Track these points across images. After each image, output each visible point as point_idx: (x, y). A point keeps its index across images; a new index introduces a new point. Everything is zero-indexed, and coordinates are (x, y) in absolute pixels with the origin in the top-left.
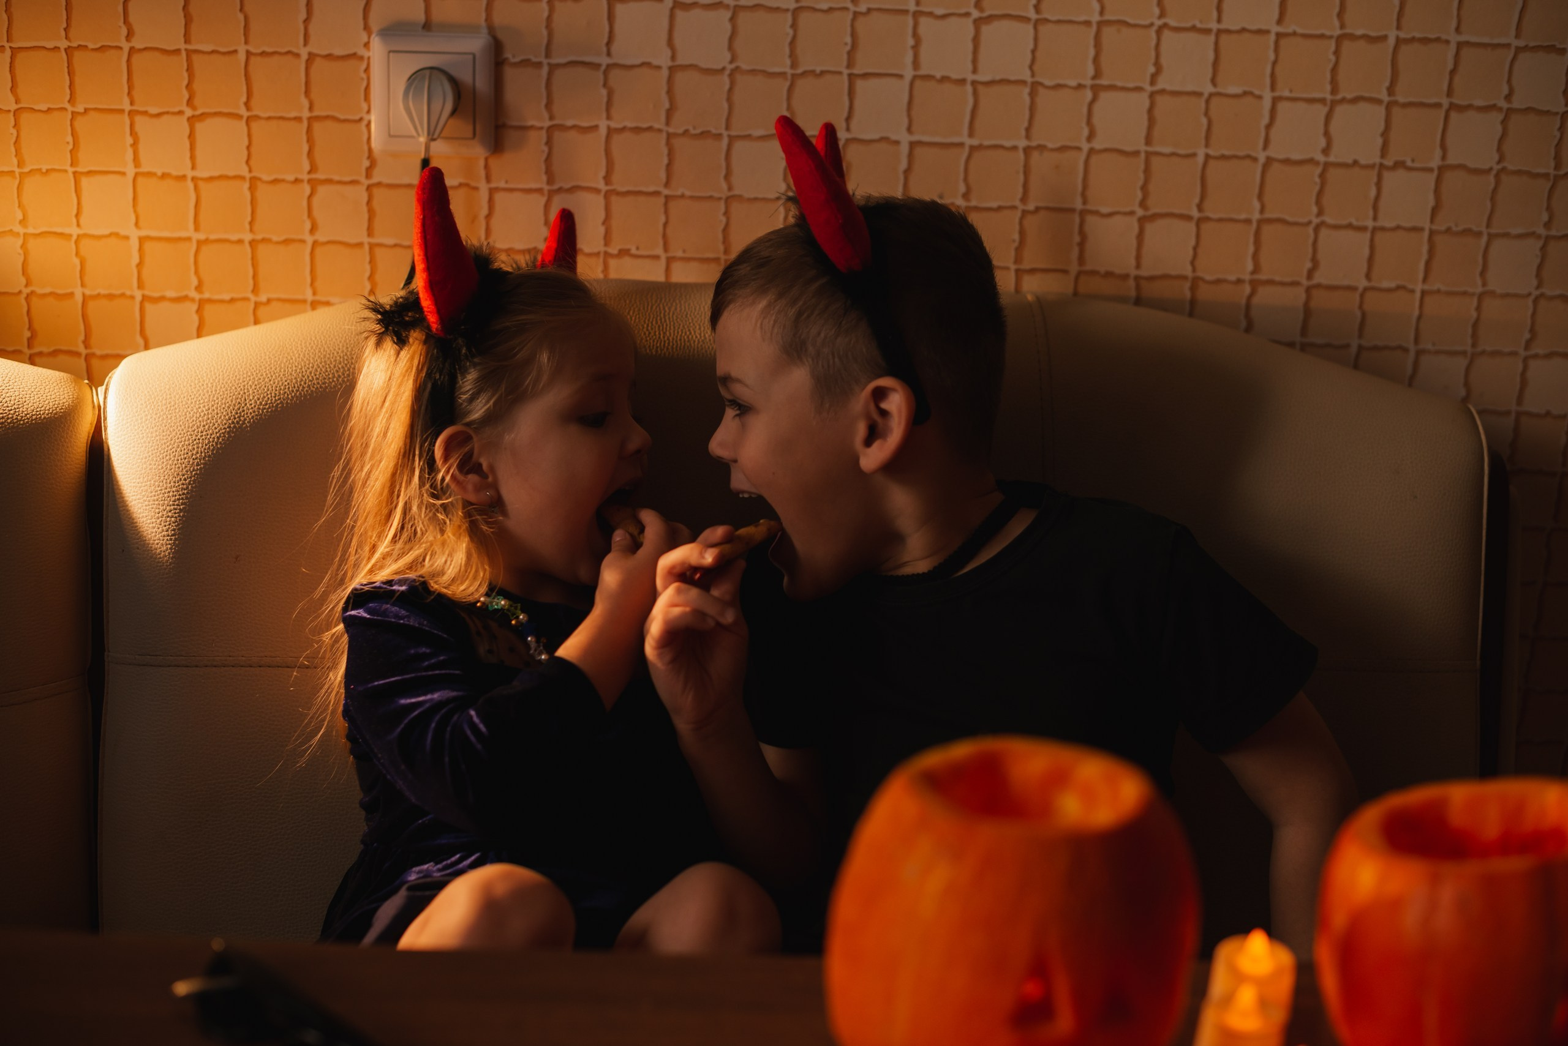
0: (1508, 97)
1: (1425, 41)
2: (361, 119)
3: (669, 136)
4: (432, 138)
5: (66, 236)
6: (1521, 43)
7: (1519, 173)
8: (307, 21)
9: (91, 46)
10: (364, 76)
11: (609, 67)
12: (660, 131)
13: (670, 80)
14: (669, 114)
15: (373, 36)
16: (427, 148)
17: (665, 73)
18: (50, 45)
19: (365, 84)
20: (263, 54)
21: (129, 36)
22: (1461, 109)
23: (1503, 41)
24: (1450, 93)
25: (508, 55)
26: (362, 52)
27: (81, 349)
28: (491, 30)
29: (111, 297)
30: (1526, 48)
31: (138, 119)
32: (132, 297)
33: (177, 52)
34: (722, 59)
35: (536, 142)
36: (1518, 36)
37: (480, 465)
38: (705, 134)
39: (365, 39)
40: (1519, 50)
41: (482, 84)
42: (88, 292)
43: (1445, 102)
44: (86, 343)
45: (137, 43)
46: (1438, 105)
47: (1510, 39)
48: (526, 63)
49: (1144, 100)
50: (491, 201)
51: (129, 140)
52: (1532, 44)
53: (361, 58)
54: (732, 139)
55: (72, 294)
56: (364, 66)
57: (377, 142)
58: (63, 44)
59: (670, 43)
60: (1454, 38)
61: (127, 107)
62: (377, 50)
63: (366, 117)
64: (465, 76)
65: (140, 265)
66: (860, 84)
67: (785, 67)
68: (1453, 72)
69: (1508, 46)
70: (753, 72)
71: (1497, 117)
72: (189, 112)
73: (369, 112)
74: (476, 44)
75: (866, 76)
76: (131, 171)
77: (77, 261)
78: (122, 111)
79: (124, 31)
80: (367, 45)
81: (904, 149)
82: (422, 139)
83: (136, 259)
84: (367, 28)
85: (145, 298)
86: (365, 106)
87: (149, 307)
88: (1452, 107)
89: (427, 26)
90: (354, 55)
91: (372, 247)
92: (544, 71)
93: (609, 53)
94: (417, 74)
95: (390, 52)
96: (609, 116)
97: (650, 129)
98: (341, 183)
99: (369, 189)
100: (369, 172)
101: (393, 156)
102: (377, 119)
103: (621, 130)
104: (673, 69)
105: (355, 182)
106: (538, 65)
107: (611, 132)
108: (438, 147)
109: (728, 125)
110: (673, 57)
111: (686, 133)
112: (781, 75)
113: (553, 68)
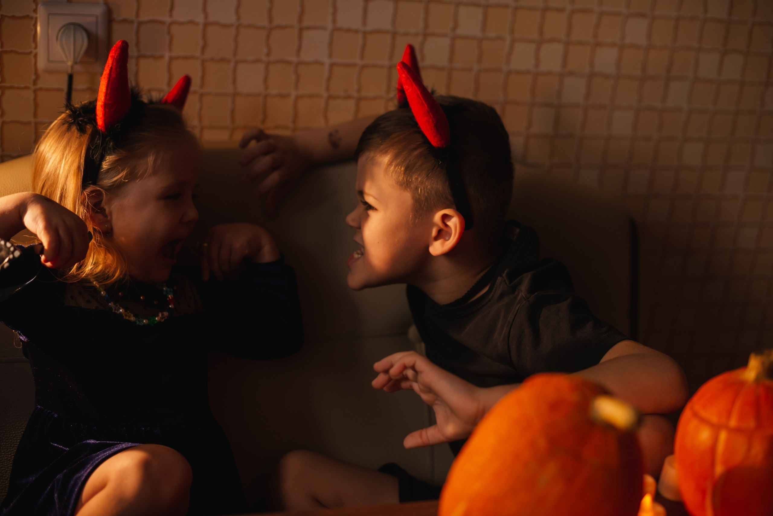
1: (584, 11)
2: (31, 53)
3: (203, 62)
4: (75, 63)
6: (629, 12)
10: (32, 28)
11: (172, 23)
12: (198, 58)
13: (204, 31)
14: (204, 48)
15: (39, 6)
16: (72, 67)
17: (201, 27)
19: (33, 32)
23: (619, 10)
25: (115, 16)
26: (32, 14)
28: (106, 4)
30: (631, 15)
34: (232, 19)
36: (627, 8)
37: (105, 210)
38: (222, 60)
39: (34, 6)
41: (101, 32)
48: (125, 21)
49: (447, 42)
53: (31, 18)
54: (237, 63)
56: (33, 22)
57: (42, 63)
59: (204, 10)
62: (41, 13)
63: (34, 51)
64: (92, 28)
66: (306, 34)
67: (264, 22)
70: (249, 26)
73: (36, 47)
74: (99, 11)
75: (308, 28)
80: (35, 11)
81: (327, 67)
82: (70, 63)
84: (35, 2)
86: (33, 45)
89: (70, 1)
90: (27, 17)
91: (36, 124)
92: (135, 25)
93: (171, 16)
94: (67, 26)
95: (49, 14)
96: (170, 50)
97: (192, 57)
98: (19, 88)
99: (35, 91)
100: (35, 82)
101: (49, 72)
102: (41, 51)
103: (177, 58)
104: (206, 25)
105: (26, 88)
106: (132, 22)
107: (171, 59)
108: (78, 68)
109: (235, 54)
110: (206, 17)
111: (212, 60)
112: (263, 28)
113: (140, 24)
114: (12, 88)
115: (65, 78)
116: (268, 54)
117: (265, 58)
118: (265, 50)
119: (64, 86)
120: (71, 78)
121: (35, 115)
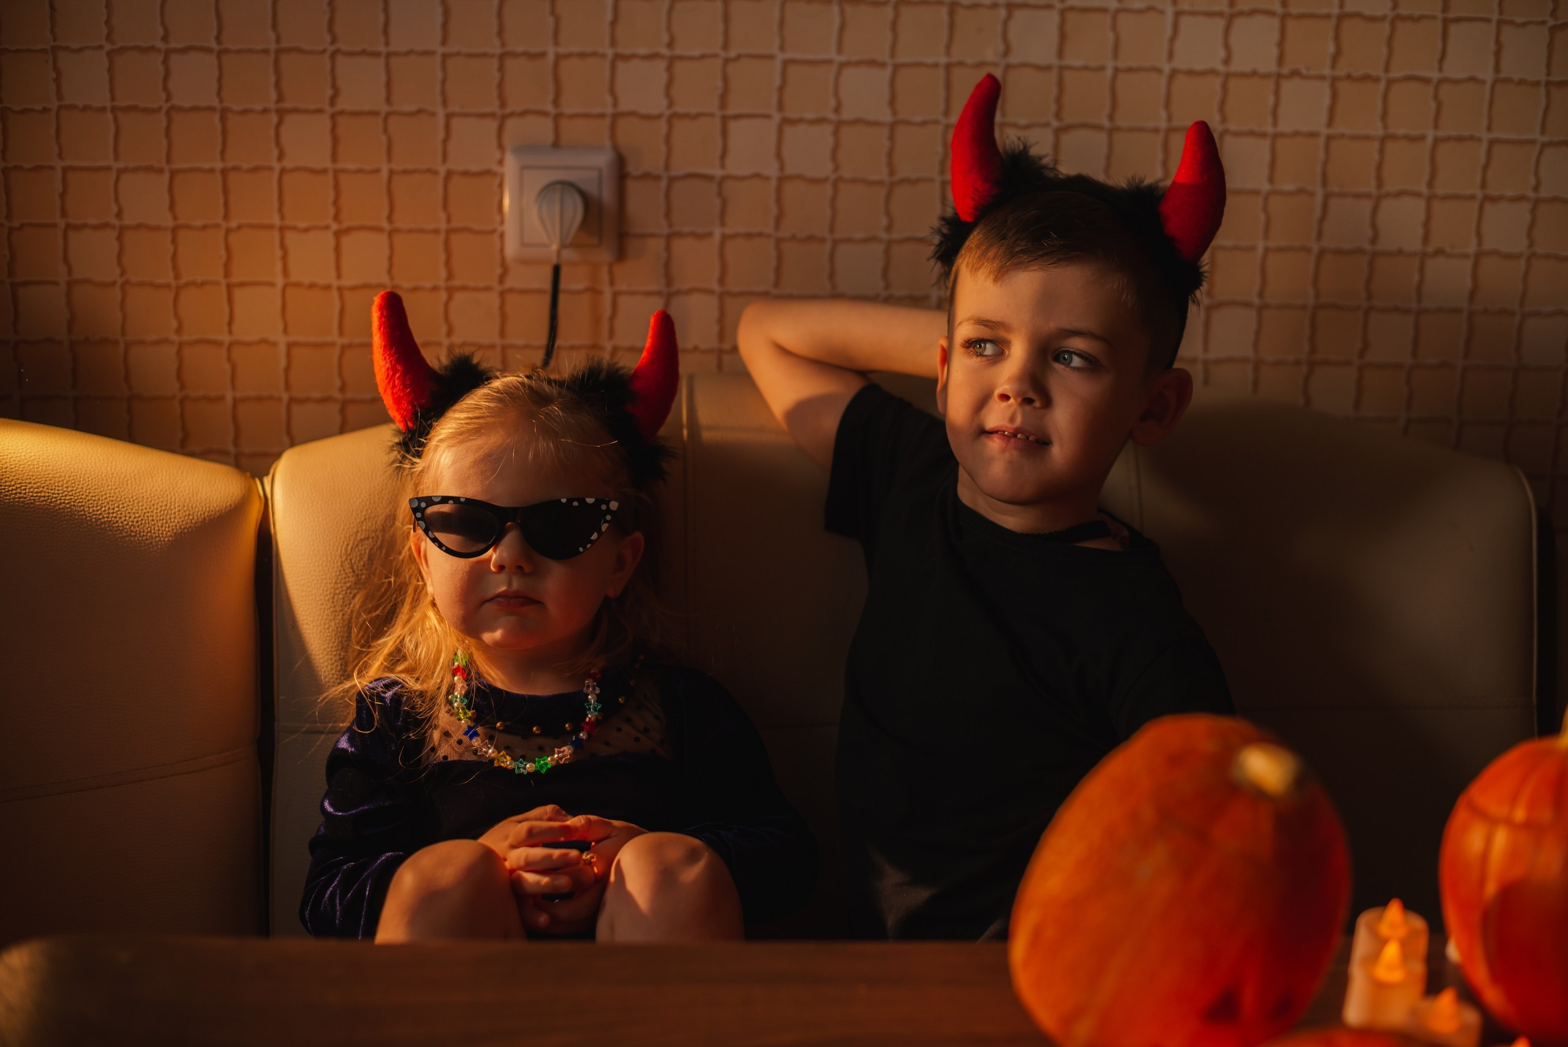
0: (1536, 188)
1: (1460, 139)
2: (495, 231)
3: (779, 241)
4: (563, 246)
5: (217, 344)
6: (1545, 139)
7: (1547, 257)
8: (445, 141)
9: (245, 166)
10: (497, 190)
11: (724, 179)
12: (769, 236)
13: (779, 190)
14: (778, 220)
15: (507, 153)
16: (559, 253)
17: (773, 183)
18: (207, 166)
19: (498, 198)
20: (405, 172)
21: (281, 157)
22: (1494, 200)
23: (1529, 137)
24: (1484, 185)
25: (631, 169)
26: (496, 168)
27: (231, 448)
28: (616, 148)
29: (259, 399)
30: (1550, 144)
31: (290, 236)
32: (279, 400)
33: (324, 171)
34: (825, 169)
35: (656, 246)
36: (1543, 131)
38: (810, 239)
39: (498, 155)
40: (1544, 146)
41: (608, 195)
42: (239, 395)
43: (1479, 194)
44: (236, 443)
45: (288, 163)
46: (1472, 197)
47: (1536, 135)
48: (646, 176)
50: (614, 304)
51: (279, 253)
52: (1556, 139)
53: (495, 174)
54: (836, 243)
55: (221, 398)
56: (497, 181)
57: (511, 248)
58: (219, 165)
59: (779, 155)
60: (1486, 136)
61: (276, 221)
62: (510, 167)
63: (499, 229)
64: (592, 189)
65: (287, 369)
67: (881, 174)
68: (1486, 167)
69: (1533, 142)
70: (854, 181)
71: (1526, 207)
72: (335, 226)
73: (502, 222)
74: (603, 159)
76: (280, 281)
77: (227, 367)
78: (271, 227)
79: (275, 153)
80: (501, 162)
82: (555, 247)
83: (283, 363)
84: (501, 147)
85: (292, 400)
86: (498, 218)
87: (296, 409)
88: (1487, 198)
89: (556, 144)
90: (488, 173)
91: (504, 348)
92: (664, 183)
93: (723, 166)
94: (549, 187)
95: (523, 168)
96: (723, 223)
97: (760, 235)
98: (476, 289)
99: (502, 294)
100: (502, 279)
101: (525, 262)
102: (510, 229)
103: (735, 236)
104: (782, 180)
105: (488, 289)
106: (658, 178)
107: (725, 238)
108: (569, 254)
109: (832, 229)
110: (782, 168)
111: (793, 238)
112: (880, 183)
113: (672, 180)
114: (464, 288)
115: (548, 272)
116: (889, 229)
117: (883, 235)
118: (884, 221)
119: (547, 284)
120: (557, 270)
121: (502, 333)
